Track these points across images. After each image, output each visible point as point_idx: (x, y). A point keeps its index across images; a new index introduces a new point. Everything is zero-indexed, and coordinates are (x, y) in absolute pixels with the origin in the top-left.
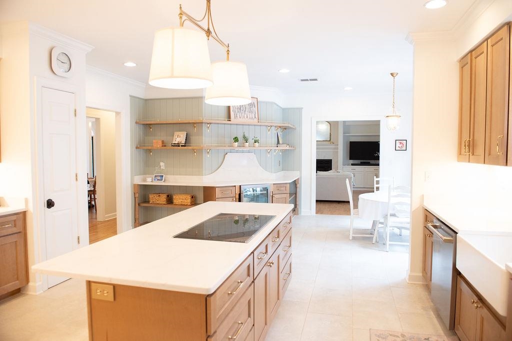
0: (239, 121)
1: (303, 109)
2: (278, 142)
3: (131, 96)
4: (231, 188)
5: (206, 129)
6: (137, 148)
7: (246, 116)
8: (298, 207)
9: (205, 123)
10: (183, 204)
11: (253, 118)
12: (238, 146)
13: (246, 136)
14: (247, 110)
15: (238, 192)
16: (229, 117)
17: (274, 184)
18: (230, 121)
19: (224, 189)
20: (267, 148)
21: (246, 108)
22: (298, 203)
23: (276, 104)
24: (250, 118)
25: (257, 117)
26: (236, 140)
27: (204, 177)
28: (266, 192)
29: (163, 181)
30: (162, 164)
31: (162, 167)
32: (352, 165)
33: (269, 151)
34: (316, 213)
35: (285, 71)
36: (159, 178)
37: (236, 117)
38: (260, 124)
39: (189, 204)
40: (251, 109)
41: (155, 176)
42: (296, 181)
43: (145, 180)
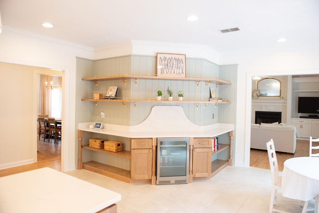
0: (165, 76)
1: (238, 66)
2: (211, 97)
3: (77, 58)
4: (147, 140)
5: (134, 83)
6: (82, 100)
7: (173, 71)
8: (231, 158)
9: (133, 78)
10: (110, 150)
11: (181, 73)
12: (161, 100)
13: (170, 90)
14: (174, 66)
15: (154, 144)
16: (156, 72)
17: (194, 138)
18: (156, 76)
19: (142, 140)
20: (196, 102)
21: (173, 64)
22: (231, 154)
23: (206, 60)
24: (177, 73)
25: (184, 73)
26: (160, 94)
27: (130, 127)
28: (185, 146)
29: (100, 128)
30: (102, 114)
31: (102, 117)
32: (301, 117)
33: (197, 104)
34: (251, 165)
35: (193, 18)
36: (98, 126)
37: (162, 72)
38: (187, 78)
39: (114, 151)
40: (179, 65)
41: (96, 124)
42: (230, 133)
43: (88, 127)
